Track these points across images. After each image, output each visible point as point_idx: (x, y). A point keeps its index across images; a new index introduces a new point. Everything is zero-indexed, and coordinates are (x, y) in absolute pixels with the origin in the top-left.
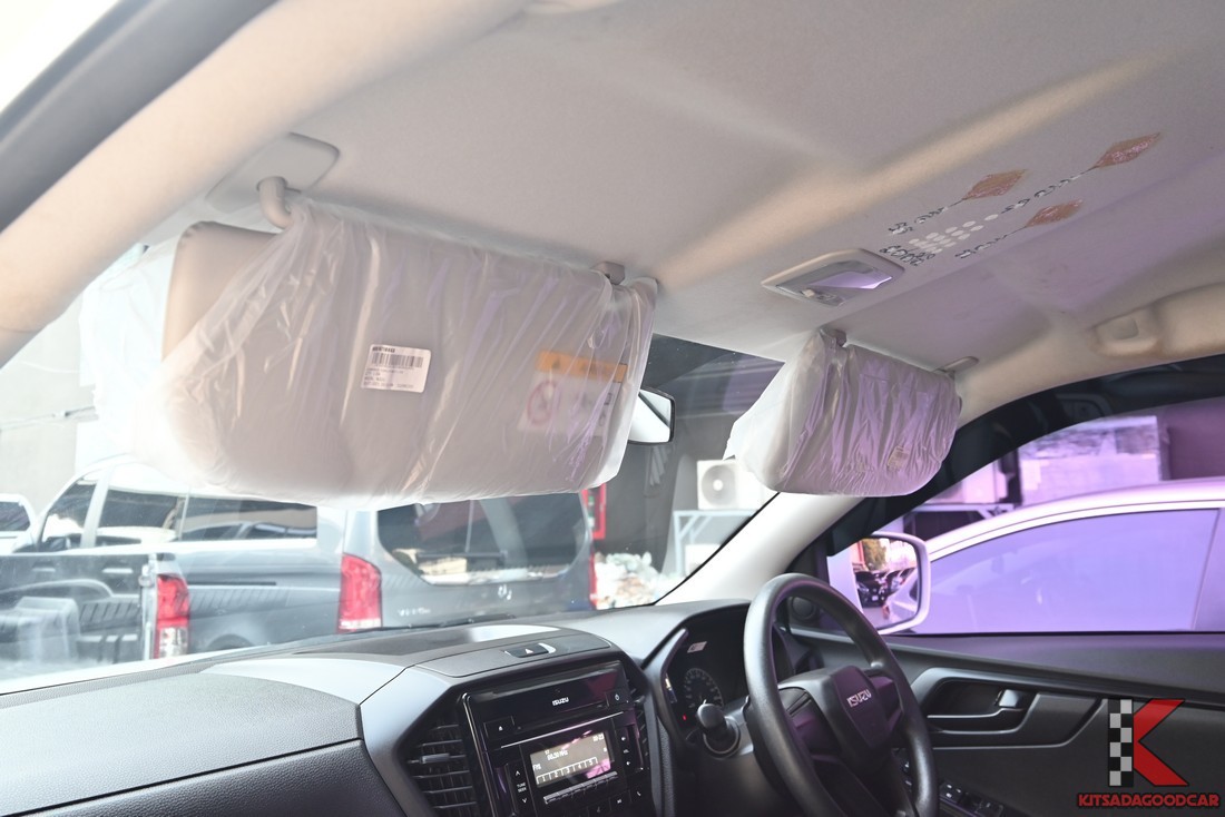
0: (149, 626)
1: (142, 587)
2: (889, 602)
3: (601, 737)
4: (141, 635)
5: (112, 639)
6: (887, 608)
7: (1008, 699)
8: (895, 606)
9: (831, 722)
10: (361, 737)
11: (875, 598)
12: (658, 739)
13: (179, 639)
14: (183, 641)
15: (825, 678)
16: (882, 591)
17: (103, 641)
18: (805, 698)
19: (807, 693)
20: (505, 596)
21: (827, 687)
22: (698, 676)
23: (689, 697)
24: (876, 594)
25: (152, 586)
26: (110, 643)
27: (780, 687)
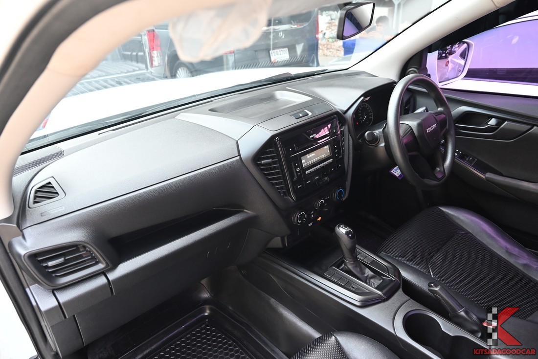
0: (147, 50)
1: (141, 35)
2: (450, 58)
3: (327, 146)
4: (145, 53)
5: (134, 54)
6: (448, 62)
7: (493, 122)
8: (452, 60)
9: (418, 139)
10: (239, 155)
11: (444, 55)
12: (348, 143)
13: (159, 55)
14: (160, 56)
15: (419, 121)
16: (448, 51)
17: (131, 54)
18: (409, 129)
19: (410, 127)
20: (282, 36)
21: (419, 125)
22: (364, 106)
23: (360, 115)
24: (444, 53)
25: (145, 35)
26: (134, 55)
27: (401, 122)
